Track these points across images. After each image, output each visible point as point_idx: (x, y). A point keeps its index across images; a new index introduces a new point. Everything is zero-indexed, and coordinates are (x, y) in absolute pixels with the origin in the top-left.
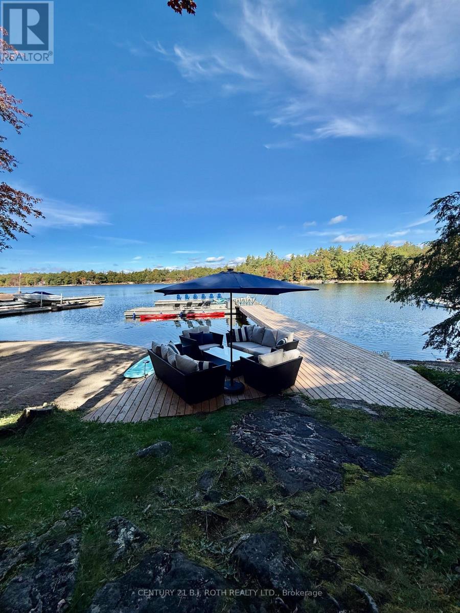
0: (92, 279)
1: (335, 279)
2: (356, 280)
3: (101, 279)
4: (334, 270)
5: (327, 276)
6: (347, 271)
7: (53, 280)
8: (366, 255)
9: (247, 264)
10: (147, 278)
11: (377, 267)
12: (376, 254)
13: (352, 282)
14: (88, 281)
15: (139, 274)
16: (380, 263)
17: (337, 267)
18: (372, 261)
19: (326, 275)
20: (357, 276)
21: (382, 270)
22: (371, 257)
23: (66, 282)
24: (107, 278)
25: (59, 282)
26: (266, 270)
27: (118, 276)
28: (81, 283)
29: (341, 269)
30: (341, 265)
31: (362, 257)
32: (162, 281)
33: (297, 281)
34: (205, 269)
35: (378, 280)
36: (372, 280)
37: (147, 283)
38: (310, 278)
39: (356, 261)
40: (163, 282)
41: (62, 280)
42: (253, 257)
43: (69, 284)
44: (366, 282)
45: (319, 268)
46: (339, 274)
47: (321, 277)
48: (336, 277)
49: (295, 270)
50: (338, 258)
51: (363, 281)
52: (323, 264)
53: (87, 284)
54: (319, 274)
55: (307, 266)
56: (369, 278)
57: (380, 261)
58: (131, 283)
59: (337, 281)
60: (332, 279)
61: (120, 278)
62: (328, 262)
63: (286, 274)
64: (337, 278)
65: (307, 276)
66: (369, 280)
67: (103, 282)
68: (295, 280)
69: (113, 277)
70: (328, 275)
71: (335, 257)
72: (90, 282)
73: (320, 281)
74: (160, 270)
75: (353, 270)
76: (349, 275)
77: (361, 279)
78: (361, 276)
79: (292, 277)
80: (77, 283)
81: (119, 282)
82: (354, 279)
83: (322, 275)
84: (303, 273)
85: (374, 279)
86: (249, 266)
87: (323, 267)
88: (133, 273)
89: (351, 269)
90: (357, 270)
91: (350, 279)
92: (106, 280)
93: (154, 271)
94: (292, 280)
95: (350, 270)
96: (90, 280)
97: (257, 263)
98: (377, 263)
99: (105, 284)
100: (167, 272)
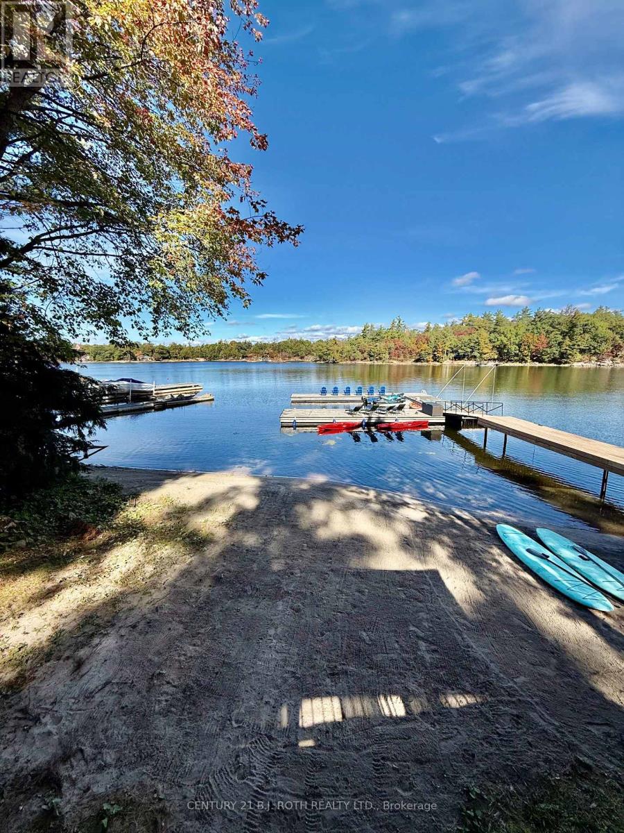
0: (150, 354)
1: (494, 360)
2: (526, 362)
3: (162, 353)
4: (494, 347)
5: (484, 356)
6: (513, 349)
7: (100, 354)
8: (544, 326)
9: (364, 337)
10: (222, 352)
11: (560, 344)
12: (559, 324)
13: (520, 365)
14: (146, 357)
15: (211, 348)
16: (564, 338)
17: (498, 343)
18: (552, 335)
19: (481, 354)
20: (528, 355)
21: (567, 348)
22: (551, 329)
23: (117, 357)
24: (169, 353)
25: (107, 357)
26: (392, 345)
27: (185, 350)
28: (136, 359)
29: (505, 346)
30: (505, 340)
31: (537, 328)
32: (243, 357)
33: (438, 361)
34: (302, 342)
35: (560, 363)
36: (550, 362)
37: (223, 360)
38: (458, 358)
39: (528, 334)
40: (244, 360)
41: (111, 354)
42: (372, 326)
43: (121, 359)
44: (541, 365)
45: (472, 344)
46: (500, 354)
47: (475, 357)
48: (496, 357)
49: (435, 347)
50: (502, 329)
51: (537, 364)
52: (477, 338)
53: (144, 361)
54: (472, 352)
55: (452, 341)
56: (547, 360)
57: (564, 334)
58: (202, 360)
59: (497, 363)
60: (489, 360)
61: (186, 353)
62: (485, 334)
63: (423, 352)
64: (498, 359)
65: (453, 355)
66: (545, 362)
67: (164, 358)
68: (435, 360)
69: (177, 351)
70: (485, 354)
71: (495, 329)
72: (148, 358)
73: (472, 363)
74: (240, 343)
75: (523, 347)
76: (517, 355)
77: (534, 361)
78: (534, 356)
79: (431, 356)
80: (131, 359)
81: (186, 358)
82: (522, 360)
83: (476, 353)
84: (447, 351)
85: (554, 360)
86: (367, 339)
87: (478, 343)
88: (203, 346)
89: (519, 345)
90: (529, 347)
91: (516, 361)
92: (168, 355)
93: (232, 343)
94: (432, 360)
95: (517, 348)
96: (148, 355)
97: (378, 335)
98: (560, 338)
99: (166, 360)
100: (249, 345)
